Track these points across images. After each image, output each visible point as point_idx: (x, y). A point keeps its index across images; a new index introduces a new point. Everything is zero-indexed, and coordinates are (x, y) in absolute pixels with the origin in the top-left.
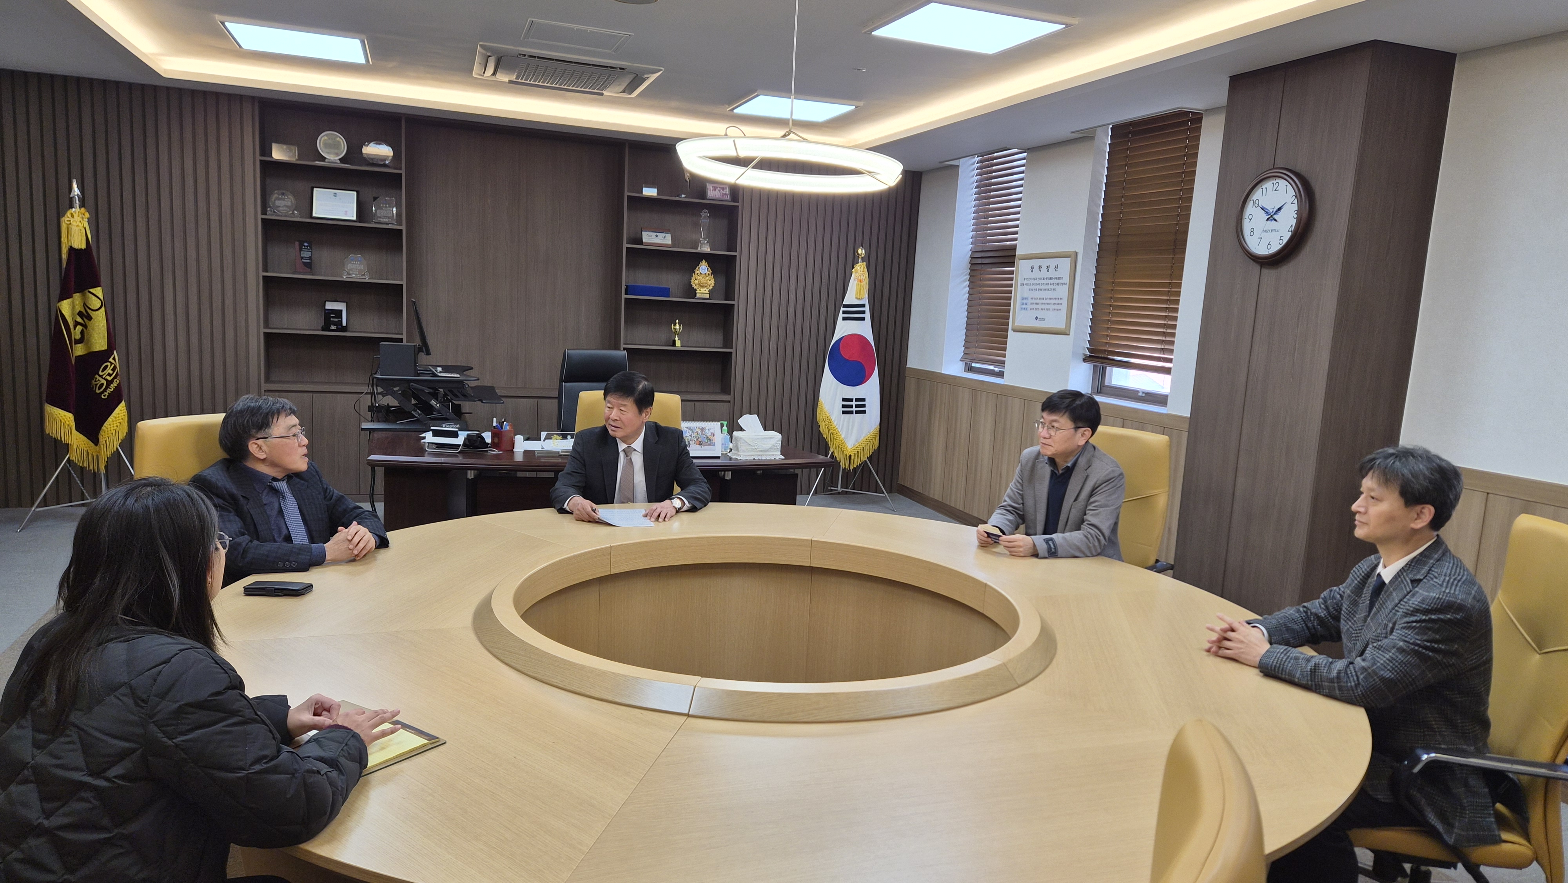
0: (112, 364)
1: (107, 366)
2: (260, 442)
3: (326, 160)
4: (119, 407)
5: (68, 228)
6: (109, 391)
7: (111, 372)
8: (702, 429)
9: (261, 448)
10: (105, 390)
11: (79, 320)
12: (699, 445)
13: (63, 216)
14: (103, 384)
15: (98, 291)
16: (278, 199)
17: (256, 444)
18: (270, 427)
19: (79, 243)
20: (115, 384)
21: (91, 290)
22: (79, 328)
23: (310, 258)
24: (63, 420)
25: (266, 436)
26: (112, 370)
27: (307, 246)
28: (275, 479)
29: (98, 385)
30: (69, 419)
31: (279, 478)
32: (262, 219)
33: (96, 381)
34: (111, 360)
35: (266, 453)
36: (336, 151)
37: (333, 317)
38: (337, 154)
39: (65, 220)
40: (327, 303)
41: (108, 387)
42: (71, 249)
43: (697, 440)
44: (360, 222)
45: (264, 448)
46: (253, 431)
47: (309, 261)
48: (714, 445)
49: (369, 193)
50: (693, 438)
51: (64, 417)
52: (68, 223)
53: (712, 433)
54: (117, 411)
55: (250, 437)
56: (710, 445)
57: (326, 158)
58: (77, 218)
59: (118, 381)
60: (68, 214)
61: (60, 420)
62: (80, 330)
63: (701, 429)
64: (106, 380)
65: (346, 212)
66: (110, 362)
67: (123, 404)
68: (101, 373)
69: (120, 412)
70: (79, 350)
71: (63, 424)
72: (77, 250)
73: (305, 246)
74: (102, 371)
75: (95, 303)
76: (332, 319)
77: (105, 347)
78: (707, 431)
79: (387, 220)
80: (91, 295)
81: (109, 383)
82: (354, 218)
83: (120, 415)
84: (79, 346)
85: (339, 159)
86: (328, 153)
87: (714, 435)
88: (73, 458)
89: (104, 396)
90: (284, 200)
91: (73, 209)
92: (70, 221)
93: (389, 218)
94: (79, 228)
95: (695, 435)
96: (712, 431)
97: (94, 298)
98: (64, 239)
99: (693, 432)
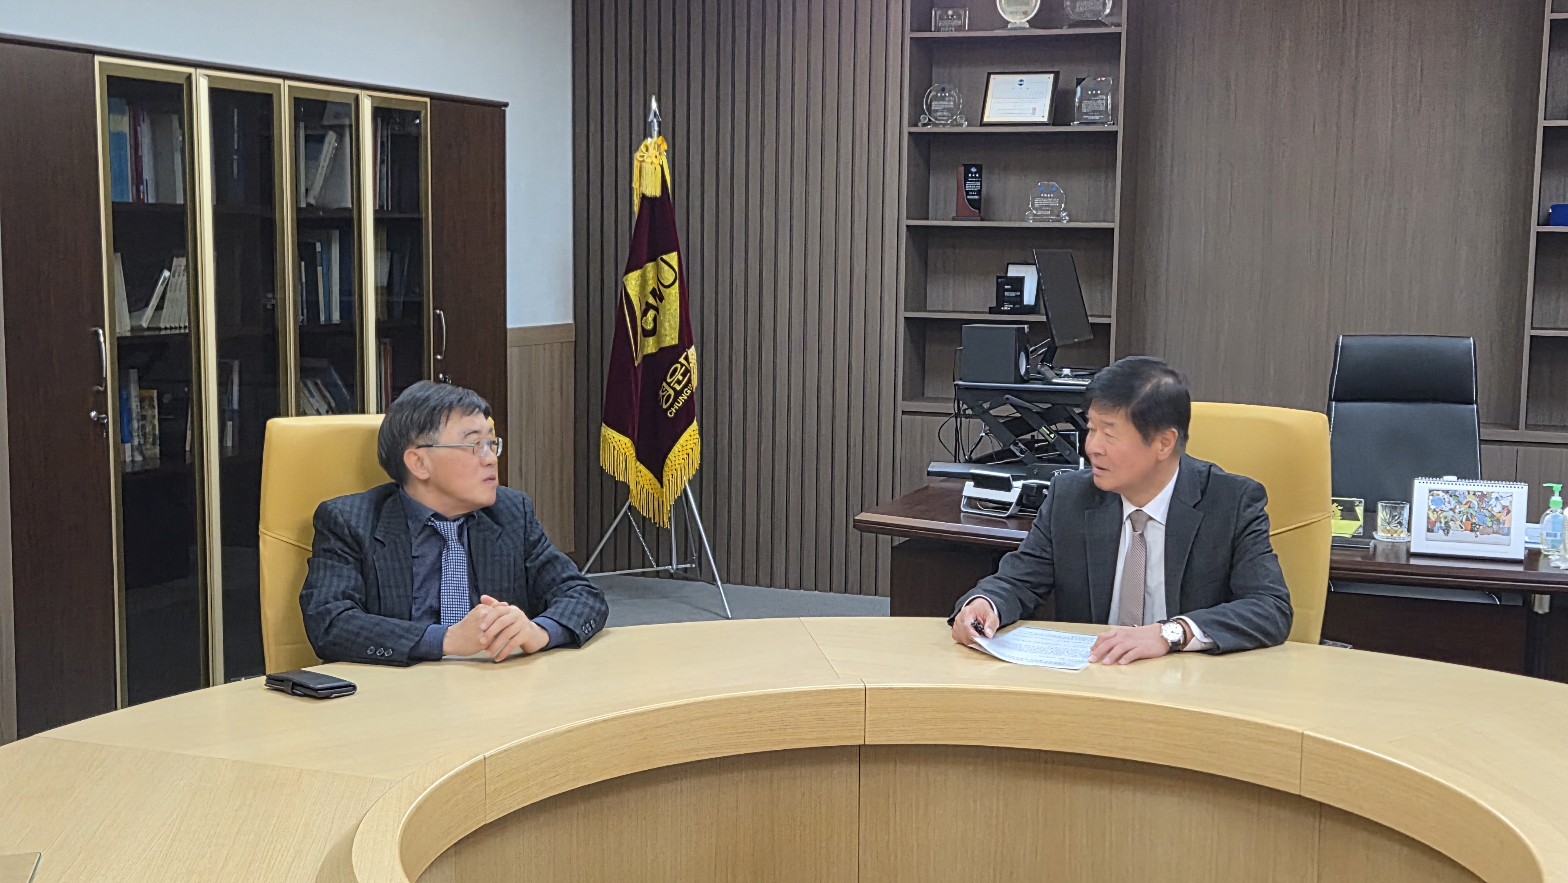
0: (682, 365)
1: (676, 369)
2: (422, 452)
3: (1009, 26)
4: (688, 430)
5: (641, 168)
6: (677, 406)
7: (681, 378)
8: (1482, 497)
9: (422, 464)
10: (672, 406)
11: (651, 300)
12: (1472, 530)
13: (637, 150)
14: (669, 396)
15: (672, 258)
16: (935, 98)
17: (415, 454)
18: (437, 429)
19: (653, 189)
20: (684, 397)
21: (664, 257)
22: (651, 314)
23: (979, 192)
24: (616, 447)
25: (429, 443)
26: (682, 375)
27: (975, 173)
28: (437, 516)
29: (665, 398)
30: (624, 446)
31: (448, 516)
32: (910, 133)
33: (663, 392)
34: (682, 360)
35: (429, 471)
36: (1024, 8)
37: (1008, 290)
38: (1025, 13)
39: (637, 155)
40: (1011, 267)
41: (675, 400)
42: (644, 197)
43: (1467, 519)
44: (1054, 125)
45: (427, 462)
46: (413, 435)
47: (977, 197)
48: (1508, 534)
49: (1068, 72)
50: (1457, 516)
51: (618, 443)
52: (641, 159)
53: (1504, 507)
54: (685, 436)
55: (409, 442)
56: (1497, 533)
57: (1008, 22)
58: (653, 152)
59: (689, 392)
60: (642, 147)
61: (614, 447)
62: (653, 316)
63: (1478, 497)
64: (674, 389)
65: (1034, 109)
66: (680, 363)
67: (695, 425)
68: (669, 380)
69: (690, 438)
70: (650, 346)
71: (616, 452)
72: (651, 198)
73: (972, 173)
74: (671, 378)
75: (669, 276)
76: (1006, 294)
77: (675, 342)
78: (1493, 502)
79: (1097, 117)
80: (663, 264)
81: (678, 394)
82: (1045, 119)
83: (689, 442)
84: (651, 340)
85: (1028, 21)
86: (1011, 13)
87: (1509, 512)
88: (636, 504)
89: (671, 413)
90: (943, 99)
91: (649, 139)
92: (643, 156)
93: (1100, 112)
94: (653, 167)
95: (1463, 508)
96: (1505, 502)
97: (666, 268)
98: (635, 185)
99: (1460, 503)
